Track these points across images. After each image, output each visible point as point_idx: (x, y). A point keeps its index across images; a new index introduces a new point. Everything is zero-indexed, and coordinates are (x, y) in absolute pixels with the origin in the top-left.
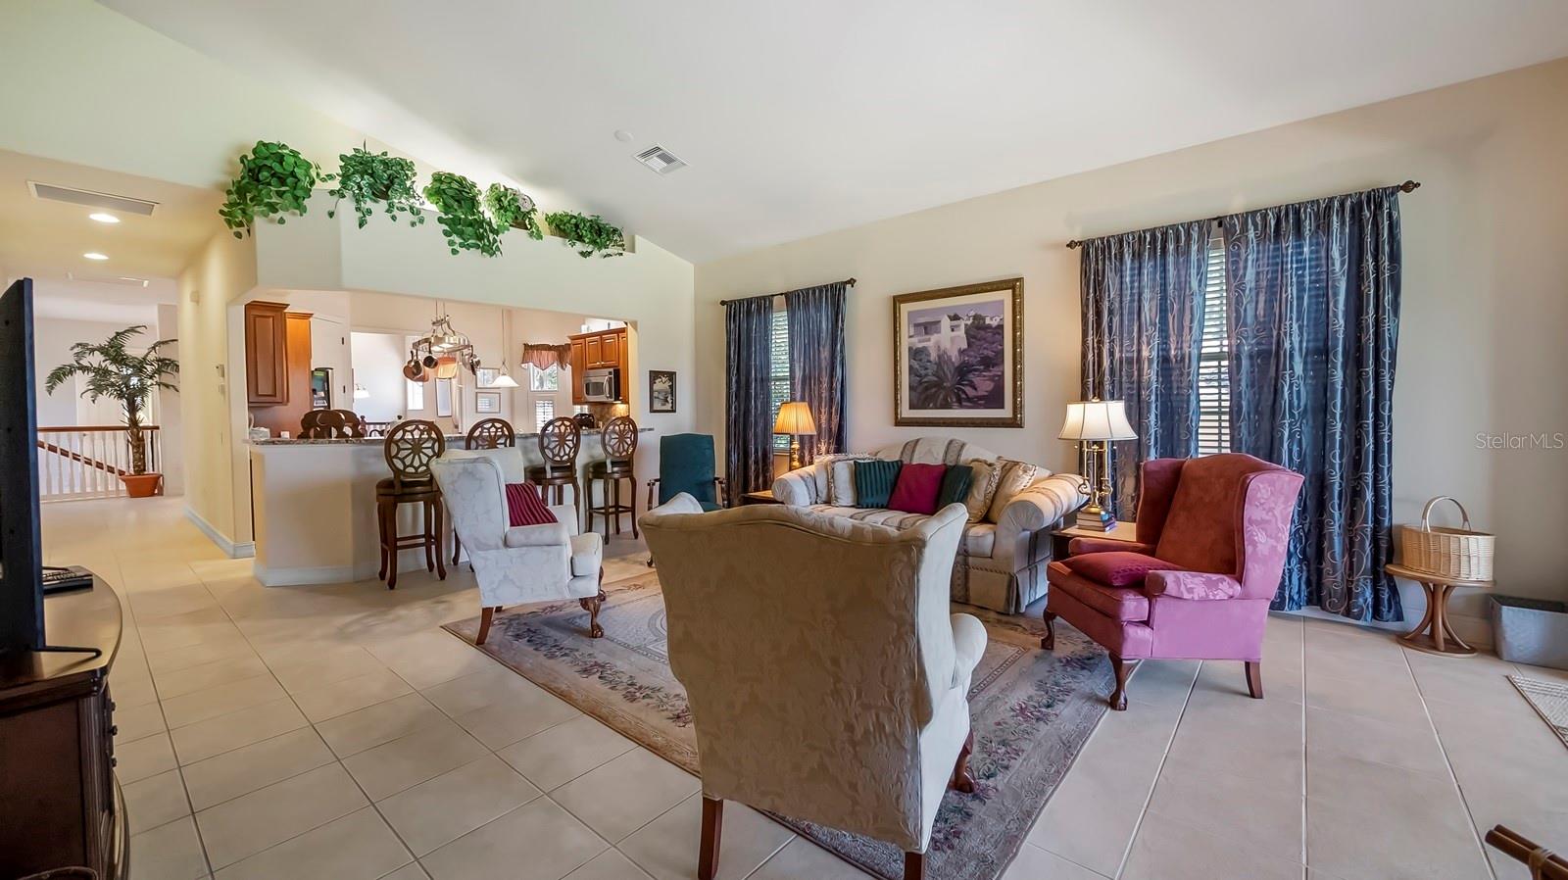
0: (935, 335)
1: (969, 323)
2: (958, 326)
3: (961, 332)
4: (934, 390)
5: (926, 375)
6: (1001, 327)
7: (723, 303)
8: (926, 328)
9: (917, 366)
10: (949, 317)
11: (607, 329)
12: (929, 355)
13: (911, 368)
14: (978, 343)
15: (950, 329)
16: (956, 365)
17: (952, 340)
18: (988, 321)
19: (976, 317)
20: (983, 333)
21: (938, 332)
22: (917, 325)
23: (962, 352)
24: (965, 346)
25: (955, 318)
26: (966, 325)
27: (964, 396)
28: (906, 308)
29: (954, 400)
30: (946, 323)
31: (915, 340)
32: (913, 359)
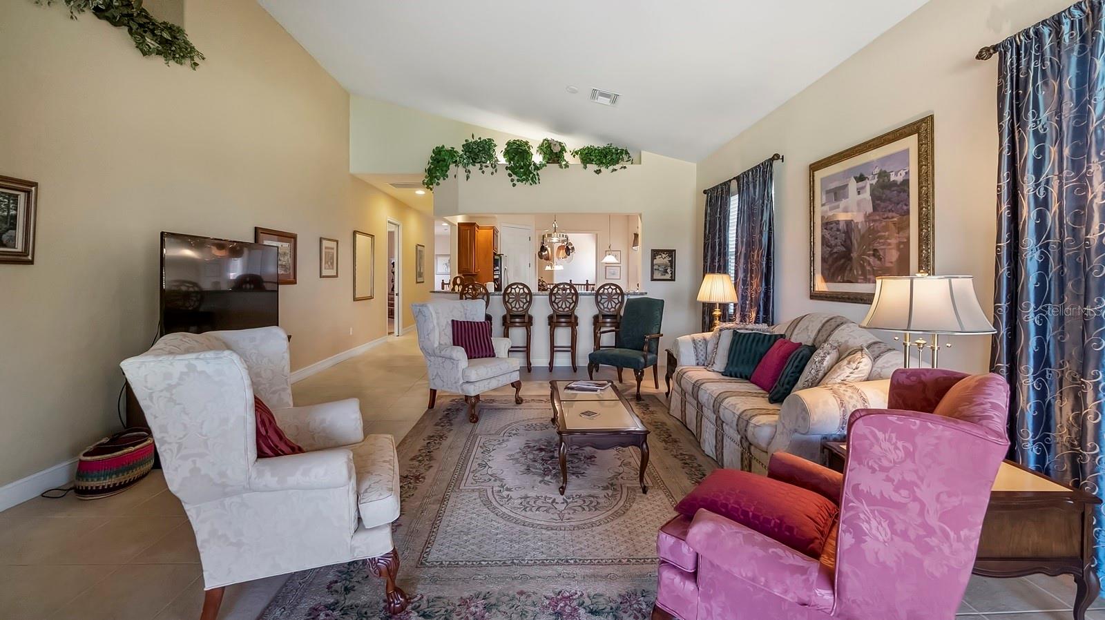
0: (844, 201)
1: (874, 182)
2: (863, 188)
3: (867, 195)
4: (842, 261)
5: (836, 245)
6: (906, 182)
7: (704, 192)
8: (835, 194)
9: (829, 237)
10: (855, 178)
12: (838, 224)
13: (823, 237)
14: (882, 205)
15: (856, 193)
16: (862, 233)
17: (859, 204)
18: (893, 178)
19: (881, 175)
20: (887, 192)
21: (846, 197)
22: (828, 192)
23: (867, 217)
24: (870, 209)
25: (861, 178)
26: (871, 185)
27: (870, 268)
28: (819, 175)
29: (860, 273)
31: (826, 208)
32: (826, 229)
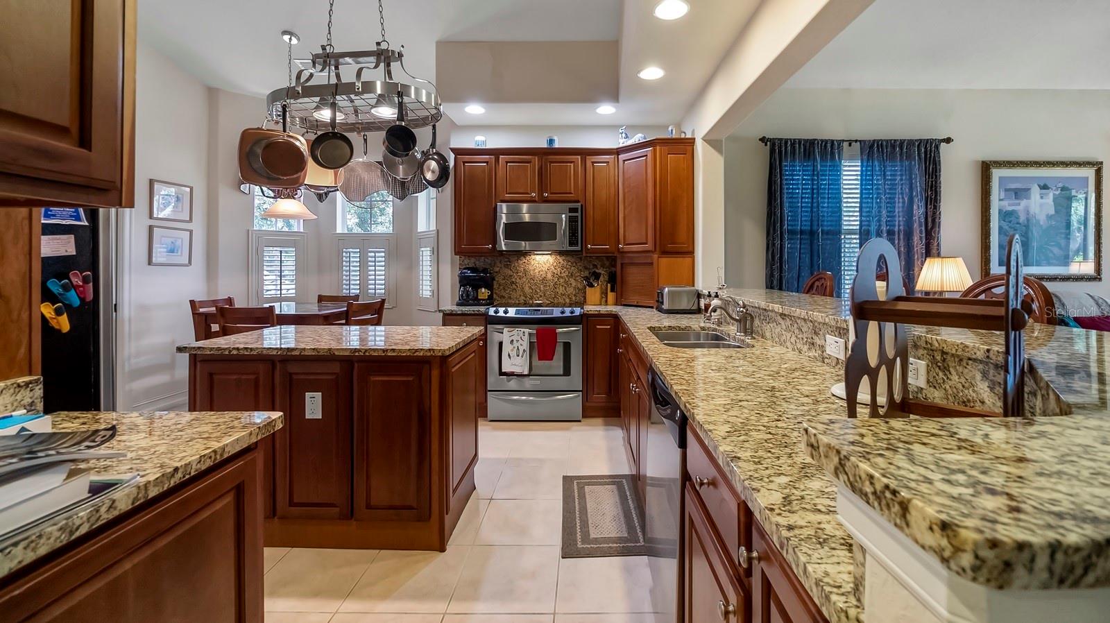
0: (1025, 200)
1: (1057, 193)
2: (1047, 194)
3: (1049, 200)
6: (1085, 198)
7: (763, 140)
8: (1016, 194)
9: (1007, 227)
10: (1039, 186)
11: (545, 145)
12: (1018, 218)
13: (1000, 228)
14: (1064, 210)
15: (1039, 197)
16: (1044, 227)
17: (1041, 205)
18: (1073, 193)
19: (1063, 189)
20: (1068, 202)
21: (1028, 198)
22: (1006, 190)
23: (1049, 217)
24: (1052, 212)
26: (1054, 194)
27: (1051, 255)
29: (1045, 258)
30: (1035, 191)
31: (1005, 203)
32: (1004, 221)
